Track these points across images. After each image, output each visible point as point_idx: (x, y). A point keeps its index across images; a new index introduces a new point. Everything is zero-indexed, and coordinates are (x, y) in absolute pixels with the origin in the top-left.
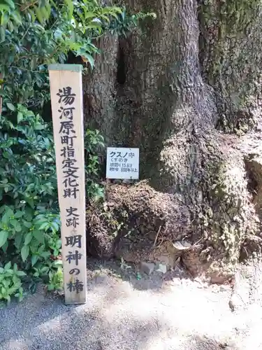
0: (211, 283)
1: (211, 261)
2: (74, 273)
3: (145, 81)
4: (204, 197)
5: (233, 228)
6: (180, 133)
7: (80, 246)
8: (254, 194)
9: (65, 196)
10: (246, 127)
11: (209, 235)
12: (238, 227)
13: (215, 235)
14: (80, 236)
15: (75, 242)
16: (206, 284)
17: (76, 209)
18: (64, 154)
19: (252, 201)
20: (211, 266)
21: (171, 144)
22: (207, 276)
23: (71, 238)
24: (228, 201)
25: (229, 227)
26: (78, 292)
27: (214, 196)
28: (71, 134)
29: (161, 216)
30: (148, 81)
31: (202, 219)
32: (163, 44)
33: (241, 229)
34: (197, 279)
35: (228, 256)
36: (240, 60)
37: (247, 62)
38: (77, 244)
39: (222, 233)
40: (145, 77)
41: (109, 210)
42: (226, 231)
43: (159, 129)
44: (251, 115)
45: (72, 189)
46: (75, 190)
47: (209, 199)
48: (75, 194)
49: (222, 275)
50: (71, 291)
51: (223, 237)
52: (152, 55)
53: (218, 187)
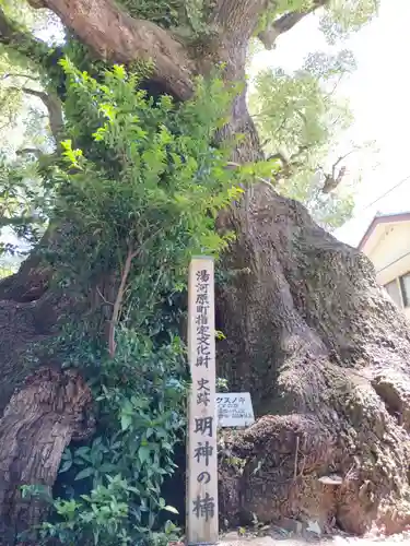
0: (388, 533)
1: (377, 501)
2: (204, 480)
3: (246, 327)
4: (339, 416)
5: (387, 450)
6: (294, 356)
7: (210, 435)
8: (397, 416)
9: (197, 365)
10: (362, 361)
11: (362, 464)
12: (393, 448)
13: (369, 462)
14: (211, 419)
15: (206, 427)
16: (382, 536)
17: (207, 382)
18: (198, 322)
19: (399, 424)
20: (380, 507)
21: (287, 368)
22: (379, 525)
23: (202, 420)
24: (369, 415)
25: (382, 450)
26: (207, 520)
27: (351, 413)
28: (205, 305)
29: (296, 429)
30: (249, 324)
31: (346, 441)
32: (259, 294)
33: (397, 450)
34: (367, 534)
35: (395, 488)
36: (333, 306)
37: (340, 308)
38: (208, 430)
39: (376, 458)
40: (245, 321)
41: (227, 447)
42: (381, 454)
43: (270, 362)
44: (363, 350)
45: (204, 356)
46: (207, 359)
47: (346, 418)
48: (206, 364)
49: (397, 515)
50: (198, 515)
51: (379, 462)
52: (250, 302)
53: (351, 402)
